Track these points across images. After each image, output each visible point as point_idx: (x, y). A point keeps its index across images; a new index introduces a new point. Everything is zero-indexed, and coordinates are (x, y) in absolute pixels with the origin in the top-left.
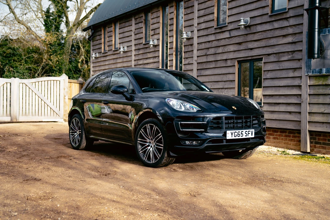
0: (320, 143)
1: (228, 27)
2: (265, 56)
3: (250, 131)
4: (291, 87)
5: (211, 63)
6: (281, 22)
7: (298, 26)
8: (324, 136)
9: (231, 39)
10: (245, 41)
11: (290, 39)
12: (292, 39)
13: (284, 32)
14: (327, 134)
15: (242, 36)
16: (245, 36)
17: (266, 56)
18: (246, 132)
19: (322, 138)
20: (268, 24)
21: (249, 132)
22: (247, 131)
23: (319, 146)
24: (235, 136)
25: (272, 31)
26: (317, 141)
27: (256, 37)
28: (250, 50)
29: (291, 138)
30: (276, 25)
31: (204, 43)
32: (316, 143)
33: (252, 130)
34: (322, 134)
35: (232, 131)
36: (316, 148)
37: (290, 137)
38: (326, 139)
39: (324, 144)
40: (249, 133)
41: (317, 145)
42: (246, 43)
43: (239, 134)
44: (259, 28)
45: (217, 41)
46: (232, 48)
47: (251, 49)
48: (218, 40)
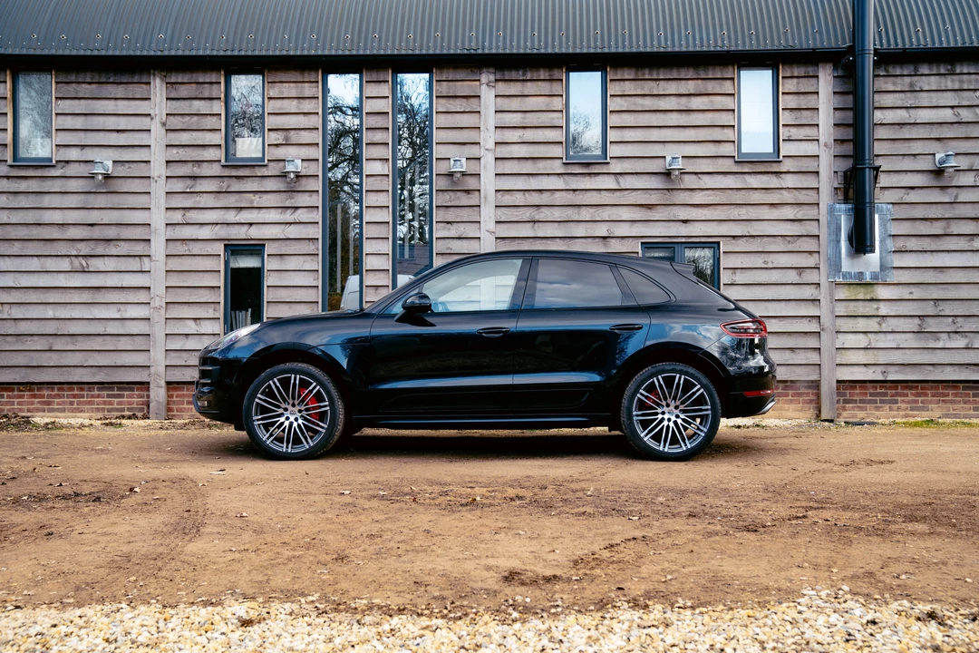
0: (855, 402)
1: (610, 166)
2: (724, 239)
4: (794, 303)
5: (549, 242)
6: (764, 178)
7: (804, 192)
8: (861, 388)
9: (618, 193)
10: (668, 203)
11: (789, 213)
12: (795, 212)
13: (774, 198)
14: (868, 385)
15: (656, 192)
16: (666, 192)
17: (728, 239)
19: (858, 391)
20: (731, 177)
23: (853, 407)
25: (743, 192)
26: (848, 398)
27: (698, 198)
28: (681, 223)
29: (790, 398)
30: (753, 181)
31: (522, 193)
32: (846, 402)
34: (858, 385)
36: (846, 410)
37: (787, 395)
38: (866, 394)
39: (861, 401)
41: (847, 405)
42: (670, 208)
44: (708, 182)
45: (571, 192)
46: (626, 214)
47: (685, 222)
48: (575, 190)
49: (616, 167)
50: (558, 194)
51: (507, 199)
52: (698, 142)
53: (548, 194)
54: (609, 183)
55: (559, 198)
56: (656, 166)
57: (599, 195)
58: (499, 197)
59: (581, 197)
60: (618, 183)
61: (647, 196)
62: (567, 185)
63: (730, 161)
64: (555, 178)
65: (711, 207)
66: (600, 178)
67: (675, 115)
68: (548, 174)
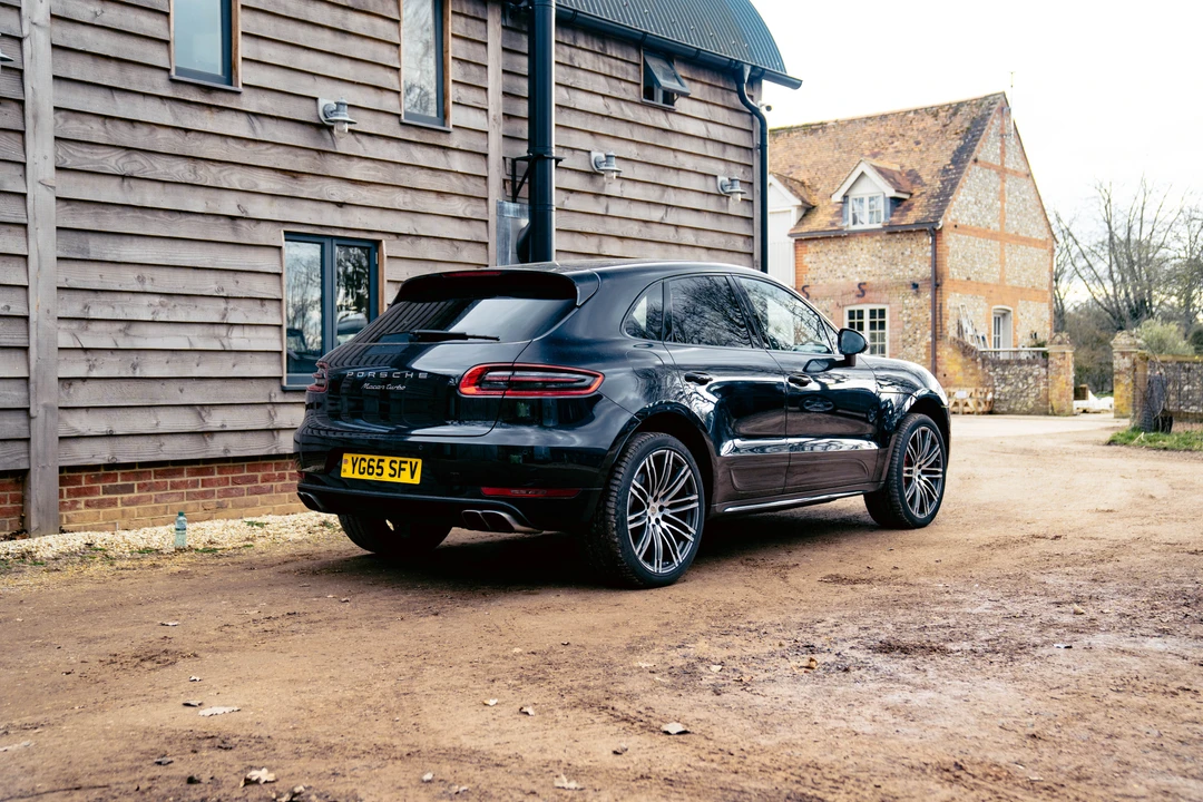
49: (250, 102)
50: (162, 134)
51: (75, 128)
52: (358, 84)
53: (145, 129)
54: (239, 126)
55: (163, 140)
56: (303, 111)
57: (225, 146)
58: (61, 121)
59: (198, 143)
60: (253, 129)
61: (291, 157)
62: (176, 118)
63: (393, 121)
64: (156, 104)
65: (372, 187)
66: (227, 117)
67: (327, 34)
68: (144, 94)
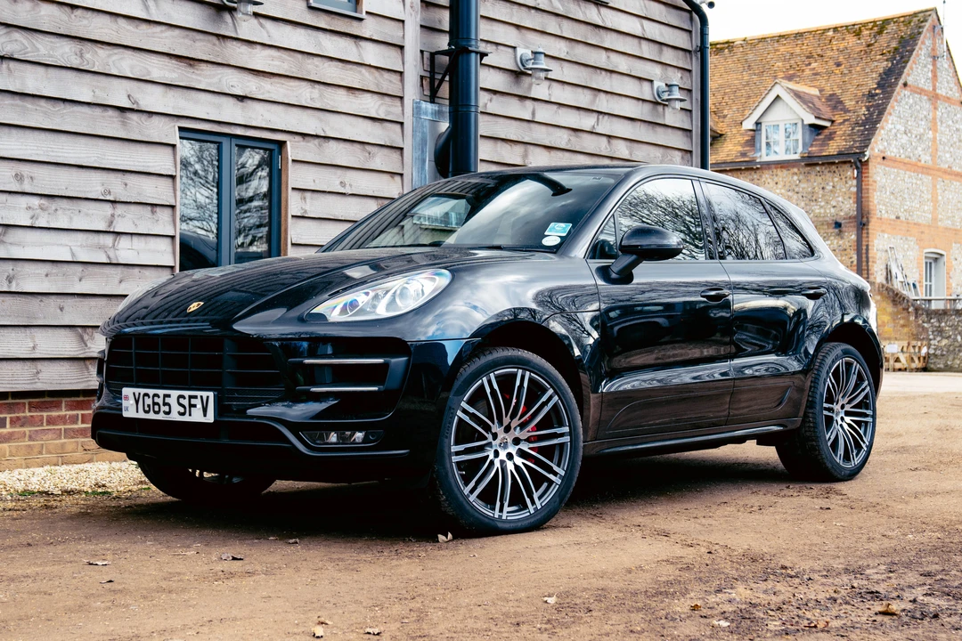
3: (196, 397)
18: (181, 401)
21: (193, 401)
22: (183, 397)
24: (147, 409)
33: (205, 394)
35: (137, 391)
40: (195, 406)
43: (158, 404)
